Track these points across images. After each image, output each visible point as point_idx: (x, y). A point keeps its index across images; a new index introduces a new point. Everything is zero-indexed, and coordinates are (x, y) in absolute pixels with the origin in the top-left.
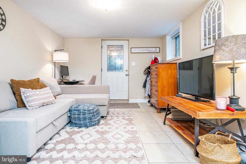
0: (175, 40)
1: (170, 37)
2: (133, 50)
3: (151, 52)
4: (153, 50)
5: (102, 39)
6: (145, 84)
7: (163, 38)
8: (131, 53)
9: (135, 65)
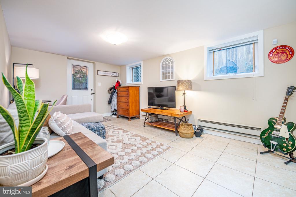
0: (131, 70)
1: (129, 67)
2: (99, 73)
3: (113, 76)
4: (115, 74)
5: (68, 57)
6: (110, 101)
7: (122, 66)
8: (97, 75)
9: (100, 85)
